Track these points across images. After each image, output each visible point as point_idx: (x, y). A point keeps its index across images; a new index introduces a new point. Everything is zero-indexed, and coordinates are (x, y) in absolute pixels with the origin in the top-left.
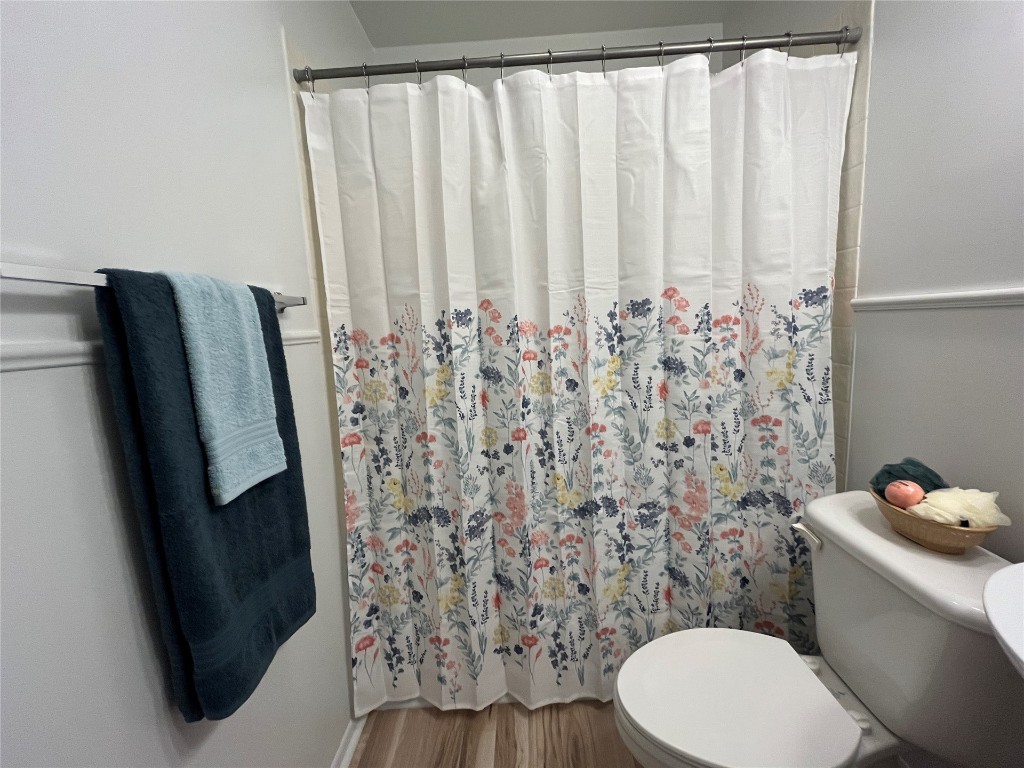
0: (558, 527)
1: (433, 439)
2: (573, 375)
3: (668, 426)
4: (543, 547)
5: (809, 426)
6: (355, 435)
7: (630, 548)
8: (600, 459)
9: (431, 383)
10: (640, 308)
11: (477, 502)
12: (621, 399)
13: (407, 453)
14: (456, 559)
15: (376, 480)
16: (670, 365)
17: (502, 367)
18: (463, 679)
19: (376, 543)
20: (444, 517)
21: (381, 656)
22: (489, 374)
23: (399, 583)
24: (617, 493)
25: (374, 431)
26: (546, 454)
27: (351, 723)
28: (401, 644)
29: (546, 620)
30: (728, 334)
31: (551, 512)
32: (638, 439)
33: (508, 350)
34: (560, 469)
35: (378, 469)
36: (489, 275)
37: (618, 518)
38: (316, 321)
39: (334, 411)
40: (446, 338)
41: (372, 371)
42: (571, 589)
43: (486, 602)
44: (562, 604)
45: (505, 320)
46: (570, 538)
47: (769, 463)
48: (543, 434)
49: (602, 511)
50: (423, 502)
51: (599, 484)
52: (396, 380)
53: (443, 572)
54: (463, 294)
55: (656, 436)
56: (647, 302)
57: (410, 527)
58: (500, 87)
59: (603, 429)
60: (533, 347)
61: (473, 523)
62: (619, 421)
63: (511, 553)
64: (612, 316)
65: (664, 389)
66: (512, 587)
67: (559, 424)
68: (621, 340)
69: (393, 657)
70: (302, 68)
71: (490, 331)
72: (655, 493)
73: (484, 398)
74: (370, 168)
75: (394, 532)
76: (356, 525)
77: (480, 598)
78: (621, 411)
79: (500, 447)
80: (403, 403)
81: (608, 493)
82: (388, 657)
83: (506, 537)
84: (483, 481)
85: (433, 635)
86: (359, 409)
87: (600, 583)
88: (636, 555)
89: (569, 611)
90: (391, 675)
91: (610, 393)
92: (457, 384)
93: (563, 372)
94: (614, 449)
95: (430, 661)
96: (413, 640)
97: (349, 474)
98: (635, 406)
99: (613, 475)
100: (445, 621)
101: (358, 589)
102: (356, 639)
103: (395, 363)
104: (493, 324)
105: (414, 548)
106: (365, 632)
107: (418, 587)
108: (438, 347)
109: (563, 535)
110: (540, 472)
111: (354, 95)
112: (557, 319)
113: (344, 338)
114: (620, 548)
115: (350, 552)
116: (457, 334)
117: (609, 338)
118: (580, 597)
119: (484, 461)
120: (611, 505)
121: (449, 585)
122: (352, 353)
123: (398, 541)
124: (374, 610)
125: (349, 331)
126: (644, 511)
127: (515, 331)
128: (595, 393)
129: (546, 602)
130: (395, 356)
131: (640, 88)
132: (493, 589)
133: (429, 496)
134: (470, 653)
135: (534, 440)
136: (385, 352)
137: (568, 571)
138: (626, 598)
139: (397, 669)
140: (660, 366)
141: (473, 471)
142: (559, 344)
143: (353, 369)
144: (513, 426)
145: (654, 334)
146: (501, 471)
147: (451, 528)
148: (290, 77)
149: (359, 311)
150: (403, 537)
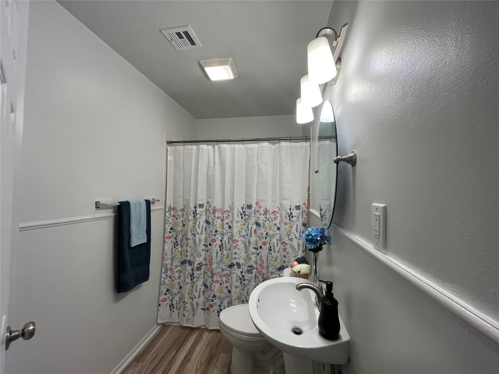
0: (223, 270)
1: (190, 239)
2: (230, 224)
3: (256, 242)
4: (218, 276)
5: (296, 246)
6: (169, 236)
7: (244, 280)
8: (236, 250)
9: (191, 223)
10: (249, 207)
11: (201, 259)
12: (244, 233)
13: (183, 243)
14: (192, 276)
15: (174, 251)
16: (258, 224)
17: (210, 220)
18: (190, 316)
19: (171, 269)
20: (190, 263)
21: (168, 305)
22: (207, 222)
23: (176, 282)
24: (241, 261)
25: (175, 236)
26: (221, 247)
27: (156, 325)
28: (174, 302)
29: (217, 300)
30: (275, 216)
31: (221, 265)
32: (248, 245)
33: (212, 216)
34: (225, 252)
35: (175, 247)
36: (210, 195)
37: (241, 270)
38: (163, 204)
39: (165, 229)
40: (196, 211)
41: (177, 218)
42: (225, 291)
43: (200, 292)
44: (223, 296)
45: (212, 207)
46: (227, 274)
47: (285, 256)
48: (221, 241)
49: (235, 267)
50: (185, 258)
51: (235, 258)
52: (183, 221)
53: (188, 280)
54: (202, 199)
55: (252, 246)
56: (251, 205)
57: (181, 265)
58: (216, 147)
59: (238, 241)
60: (220, 215)
61: (198, 266)
62: (243, 239)
63: (208, 277)
64: (243, 208)
65: (255, 231)
66: (208, 288)
67: (226, 239)
68: (245, 215)
69: (172, 306)
70: (169, 141)
71: (208, 210)
72: (252, 263)
73: (206, 229)
74: (182, 165)
75: (177, 266)
76: (167, 262)
77: (198, 290)
78: (244, 236)
79: (208, 244)
80: (183, 228)
81: (237, 261)
82: (170, 306)
83: (207, 271)
84: (203, 253)
85: (183, 301)
86: (172, 229)
87: (233, 290)
88: (246, 282)
89: (224, 298)
90: (170, 312)
91: (241, 231)
92: (197, 224)
93: (227, 223)
94: (241, 248)
95: (182, 309)
96: (178, 302)
97: (166, 247)
98: (247, 235)
99: (240, 256)
100: (187, 296)
101: (164, 282)
102: (161, 298)
103: (183, 217)
104: (209, 208)
105: (181, 272)
106: (164, 297)
107: (181, 284)
108: (194, 213)
109: (225, 273)
110: (219, 253)
111: (180, 148)
112: (227, 208)
113: (170, 209)
114: (240, 279)
115: (163, 271)
116: (199, 210)
117: (241, 214)
118: (228, 294)
119: (204, 248)
120: (239, 265)
121: (190, 285)
122: (172, 213)
123: (178, 269)
124: (168, 290)
125: (172, 207)
126: (249, 268)
127: (215, 211)
128: (235, 230)
129: (218, 294)
130: (183, 215)
131: (251, 149)
132: (203, 288)
133: (187, 256)
134: (193, 308)
135: (218, 242)
136: (180, 213)
137: (225, 285)
138: (242, 296)
139: (172, 311)
140: (255, 224)
141: (200, 250)
142: (227, 215)
143: (172, 217)
144: (212, 238)
145: (253, 215)
146: (208, 251)
147: (192, 267)
148: (165, 143)
149: (175, 201)
150: (179, 268)
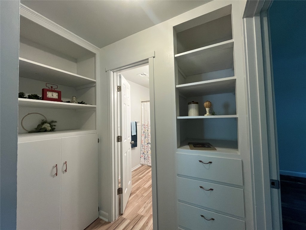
6: (143, 134)
15: (145, 139)
19: (144, 146)
23: (146, 150)
25: (145, 134)
27: (140, 164)
28: (145, 157)
38: (141, 123)
39: (142, 132)
50: (148, 142)
52: (147, 129)
76: (143, 143)
86: (144, 132)
97: (142, 138)
101: (142, 150)
102: (141, 155)
115: (142, 146)
122: (144, 126)
124: (143, 153)
125: (144, 124)
130: (147, 127)
139: (145, 160)
143: (144, 128)
148: (141, 102)
149: (145, 122)
150: (147, 146)
